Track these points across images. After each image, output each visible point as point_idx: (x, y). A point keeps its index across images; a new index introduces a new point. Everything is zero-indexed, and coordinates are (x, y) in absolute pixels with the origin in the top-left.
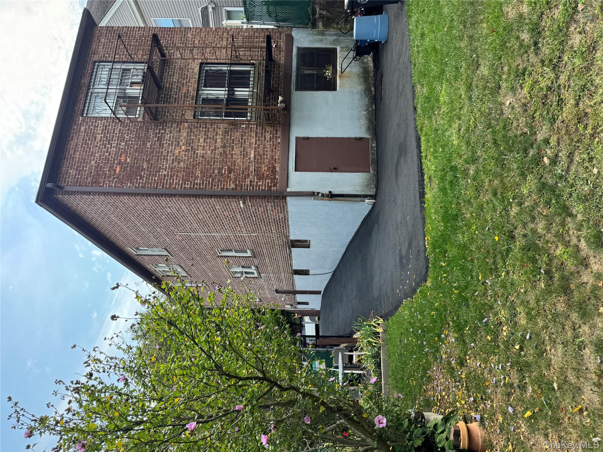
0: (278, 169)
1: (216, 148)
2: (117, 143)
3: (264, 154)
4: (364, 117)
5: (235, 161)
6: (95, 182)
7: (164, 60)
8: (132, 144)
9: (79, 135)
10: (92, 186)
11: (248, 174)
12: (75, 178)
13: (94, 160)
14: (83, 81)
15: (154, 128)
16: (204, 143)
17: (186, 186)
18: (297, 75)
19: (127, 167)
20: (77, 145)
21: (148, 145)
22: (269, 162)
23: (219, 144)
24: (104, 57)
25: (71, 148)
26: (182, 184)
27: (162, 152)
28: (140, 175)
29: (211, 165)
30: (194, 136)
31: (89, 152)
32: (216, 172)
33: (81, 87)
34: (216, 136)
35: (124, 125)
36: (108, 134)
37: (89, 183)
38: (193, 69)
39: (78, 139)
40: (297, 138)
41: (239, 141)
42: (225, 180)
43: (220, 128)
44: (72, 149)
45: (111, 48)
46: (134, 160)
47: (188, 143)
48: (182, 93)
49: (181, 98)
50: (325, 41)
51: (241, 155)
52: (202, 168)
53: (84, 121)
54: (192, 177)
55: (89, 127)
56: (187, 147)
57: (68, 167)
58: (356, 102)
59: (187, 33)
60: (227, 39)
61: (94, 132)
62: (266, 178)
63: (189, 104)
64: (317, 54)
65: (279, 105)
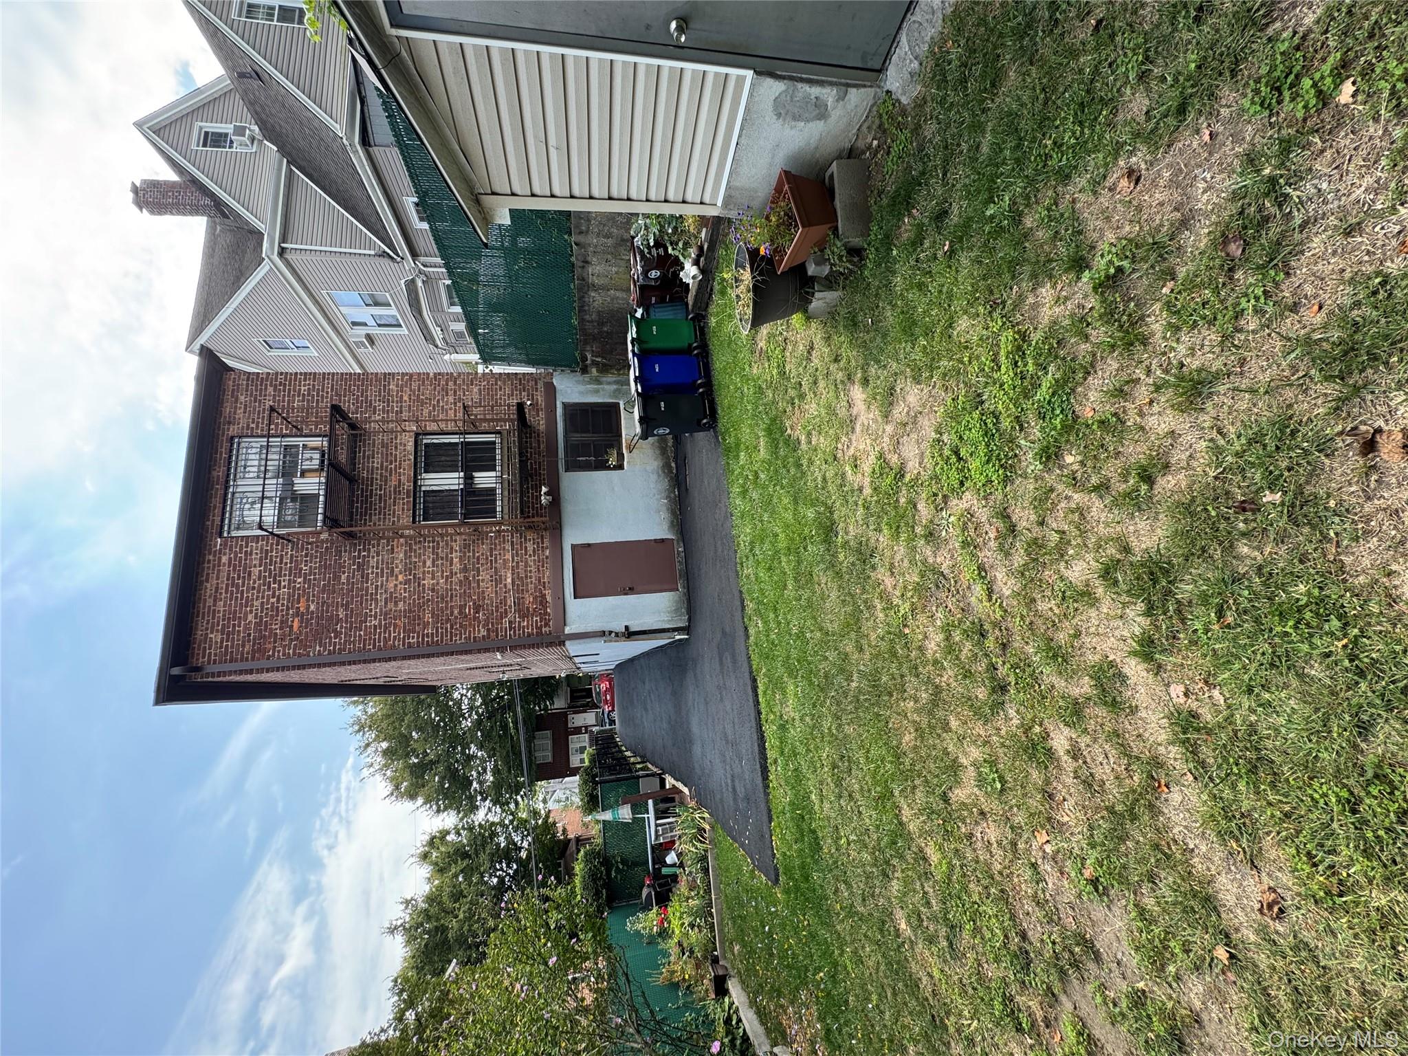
0: (549, 598)
1: (451, 573)
2: (289, 580)
3: (526, 577)
4: (664, 508)
5: (483, 592)
6: (259, 651)
7: (355, 436)
8: (315, 579)
9: (219, 571)
10: (253, 659)
11: (506, 610)
12: (221, 647)
13: (251, 612)
14: (215, 474)
15: (350, 548)
16: (433, 566)
17: (411, 640)
18: (566, 447)
19: (312, 618)
20: (217, 588)
21: (344, 578)
22: (536, 588)
23: (457, 566)
24: (248, 429)
25: (208, 594)
26: (404, 637)
27: (367, 587)
28: (335, 631)
29: (447, 602)
30: (415, 557)
31: (242, 599)
32: (456, 612)
33: (213, 485)
34: (451, 553)
35: (297, 548)
36: (271, 565)
37: (248, 653)
38: (405, 445)
39: (218, 578)
40: (573, 547)
41: (487, 558)
42: (470, 624)
43: (456, 541)
44: (210, 597)
45: (259, 411)
46: (323, 606)
47: (408, 570)
48: (390, 487)
49: (390, 495)
50: (602, 392)
51: (492, 581)
52: (433, 609)
53: (226, 545)
54: (419, 625)
55: (236, 556)
56: (406, 575)
57: (207, 629)
58: (652, 486)
59: (389, 382)
60: (455, 392)
61: (245, 564)
62: (533, 615)
63: (404, 504)
64: (593, 411)
65: (543, 498)
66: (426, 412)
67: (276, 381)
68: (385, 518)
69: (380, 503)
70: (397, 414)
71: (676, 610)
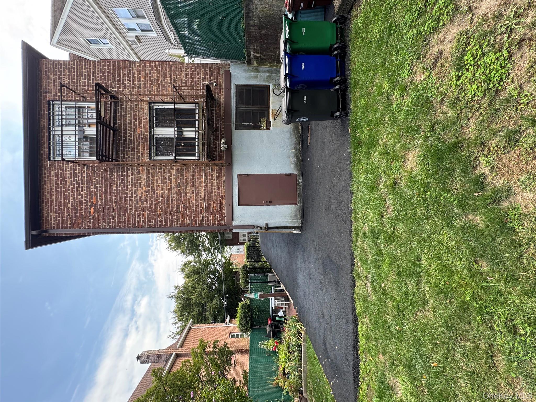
0: (224, 205)
1: (171, 187)
2: (87, 186)
3: (212, 192)
4: (292, 155)
5: (189, 199)
6: (75, 224)
7: (115, 102)
8: (100, 187)
9: (51, 179)
10: (73, 228)
11: (201, 210)
12: (56, 221)
13: (69, 202)
14: (42, 123)
15: (117, 170)
16: (162, 183)
17: (151, 223)
18: (236, 114)
19: (100, 208)
20: (51, 189)
21: (114, 187)
22: (217, 198)
23: (174, 184)
24: (56, 96)
25: (47, 192)
26: (148, 221)
27: (127, 193)
28: (112, 215)
30: (152, 177)
31: (64, 196)
32: (174, 209)
33: (42, 130)
34: (171, 176)
35: (89, 169)
36: (76, 177)
38: (143, 109)
39: (50, 184)
40: (239, 176)
41: (191, 180)
42: (182, 216)
43: (173, 169)
44: (48, 193)
46: (105, 202)
47: (149, 184)
48: (136, 135)
49: (137, 140)
50: (259, 78)
51: (193, 193)
52: (162, 207)
53: (52, 165)
54: (155, 215)
55: (58, 171)
56: (147, 187)
57: (48, 210)
58: (286, 140)
59: (133, 68)
60: (171, 75)
61: (64, 176)
62: (215, 214)
63: (144, 146)
64: (253, 90)
65: (222, 146)
66: (154, 88)
67: (69, 66)
68: (134, 154)
69: (131, 145)
70: (138, 89)
71: (295, 216)
